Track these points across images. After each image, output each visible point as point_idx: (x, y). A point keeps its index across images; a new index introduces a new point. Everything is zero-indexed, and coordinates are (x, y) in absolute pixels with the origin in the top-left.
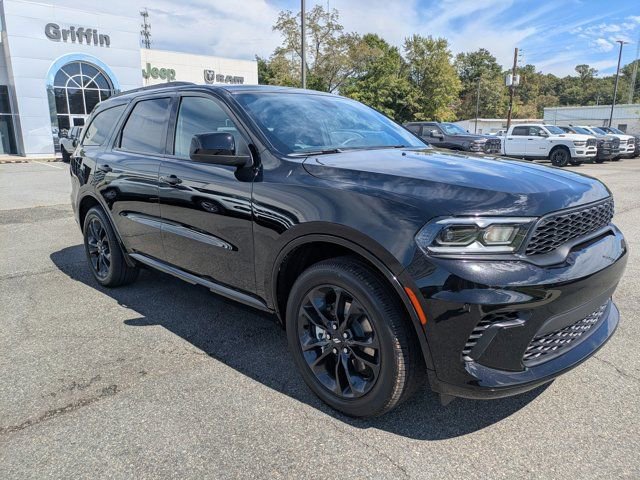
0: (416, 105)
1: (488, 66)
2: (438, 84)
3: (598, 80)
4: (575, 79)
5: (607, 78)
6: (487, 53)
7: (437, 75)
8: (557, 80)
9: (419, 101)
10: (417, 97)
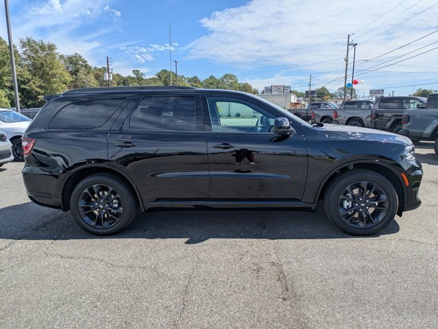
0: (38, 90)
1: (82, 66)
2: (54, 76)
3: (146, 80)
4: (133, 78)
5: (150, 79)
6: (80, 57)
7: (51, 69)
8: (123, 78)
9: (40, 87)
10: (38, 84)
